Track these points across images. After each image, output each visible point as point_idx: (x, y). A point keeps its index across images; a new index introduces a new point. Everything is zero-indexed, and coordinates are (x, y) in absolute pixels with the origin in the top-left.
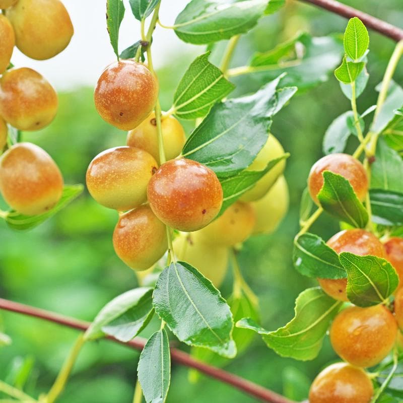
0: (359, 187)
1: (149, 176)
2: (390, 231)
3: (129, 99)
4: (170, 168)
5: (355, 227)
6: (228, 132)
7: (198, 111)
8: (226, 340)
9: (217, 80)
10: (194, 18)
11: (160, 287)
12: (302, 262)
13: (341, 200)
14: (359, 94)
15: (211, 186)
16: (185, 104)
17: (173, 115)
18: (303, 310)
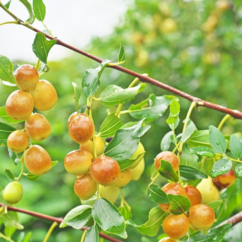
0: (175, 166)
1: (90, 162)
2: (187, 183)
3: (84, 133)
4: (100, 160)
5: (173, 181)
6: (122, 143)
7: (110, 134)
8: (123, 231)
9: (118, 122)
10: (108, 95)
11: (95, 208)
12: (152, 196)
13: (168, 171)
14: (176, 128)
15: (116, 169)
16: (104, 132)
17: (99, 136)
18: (152, 217)
